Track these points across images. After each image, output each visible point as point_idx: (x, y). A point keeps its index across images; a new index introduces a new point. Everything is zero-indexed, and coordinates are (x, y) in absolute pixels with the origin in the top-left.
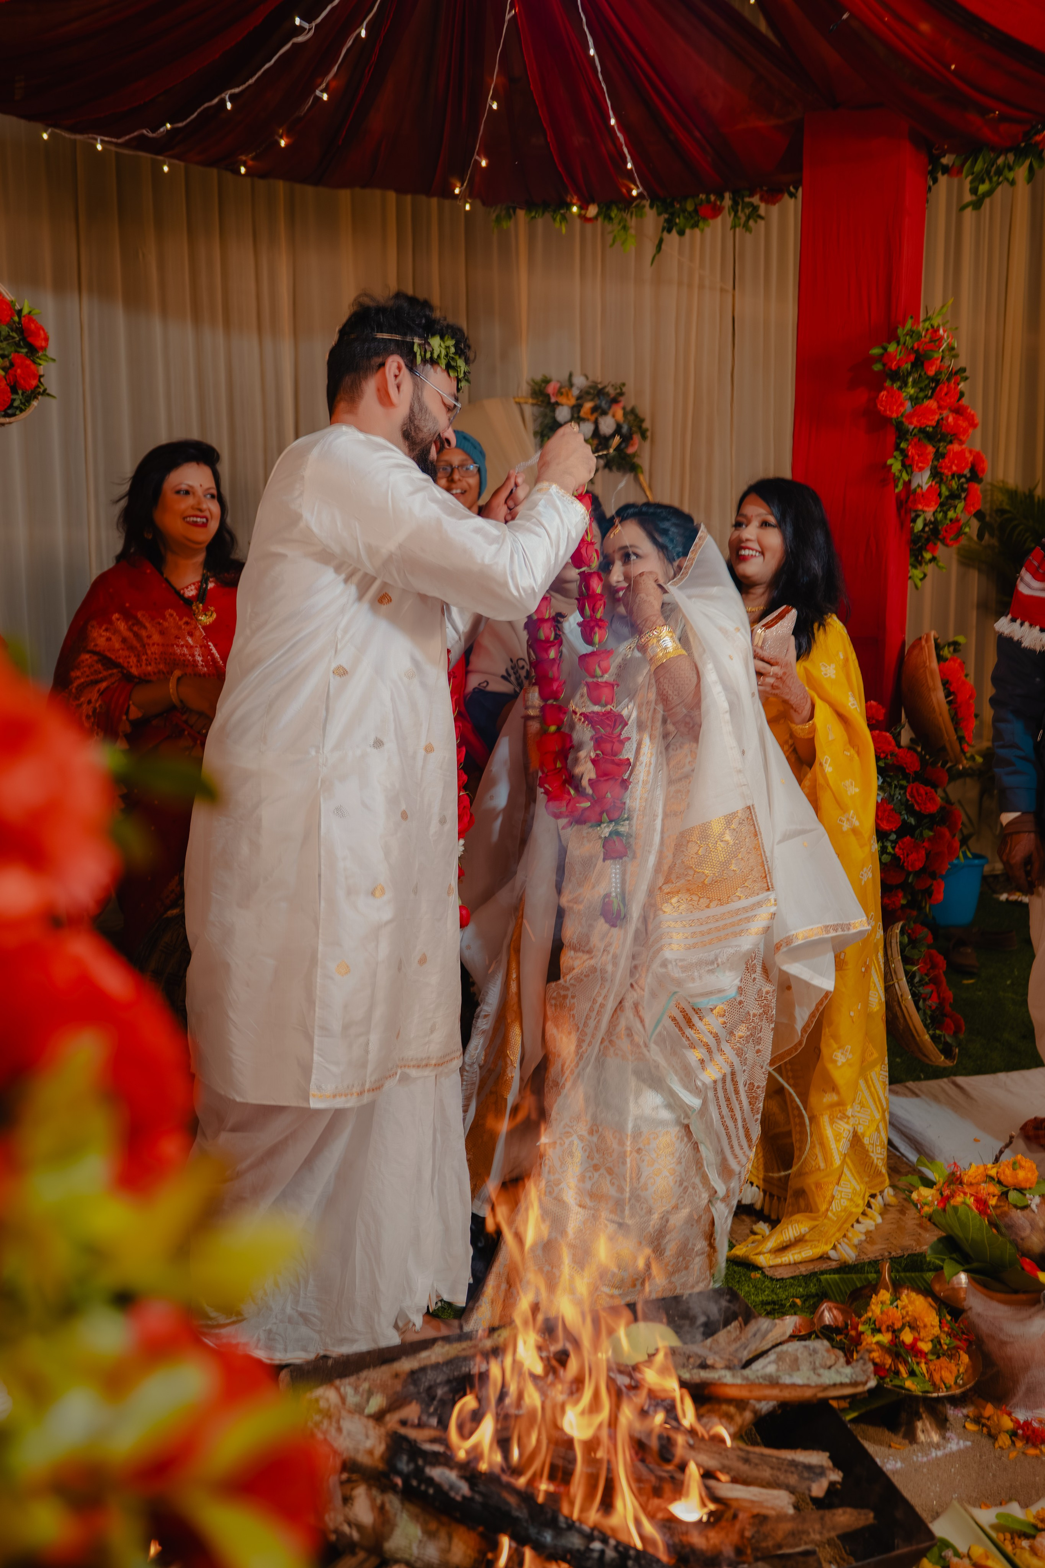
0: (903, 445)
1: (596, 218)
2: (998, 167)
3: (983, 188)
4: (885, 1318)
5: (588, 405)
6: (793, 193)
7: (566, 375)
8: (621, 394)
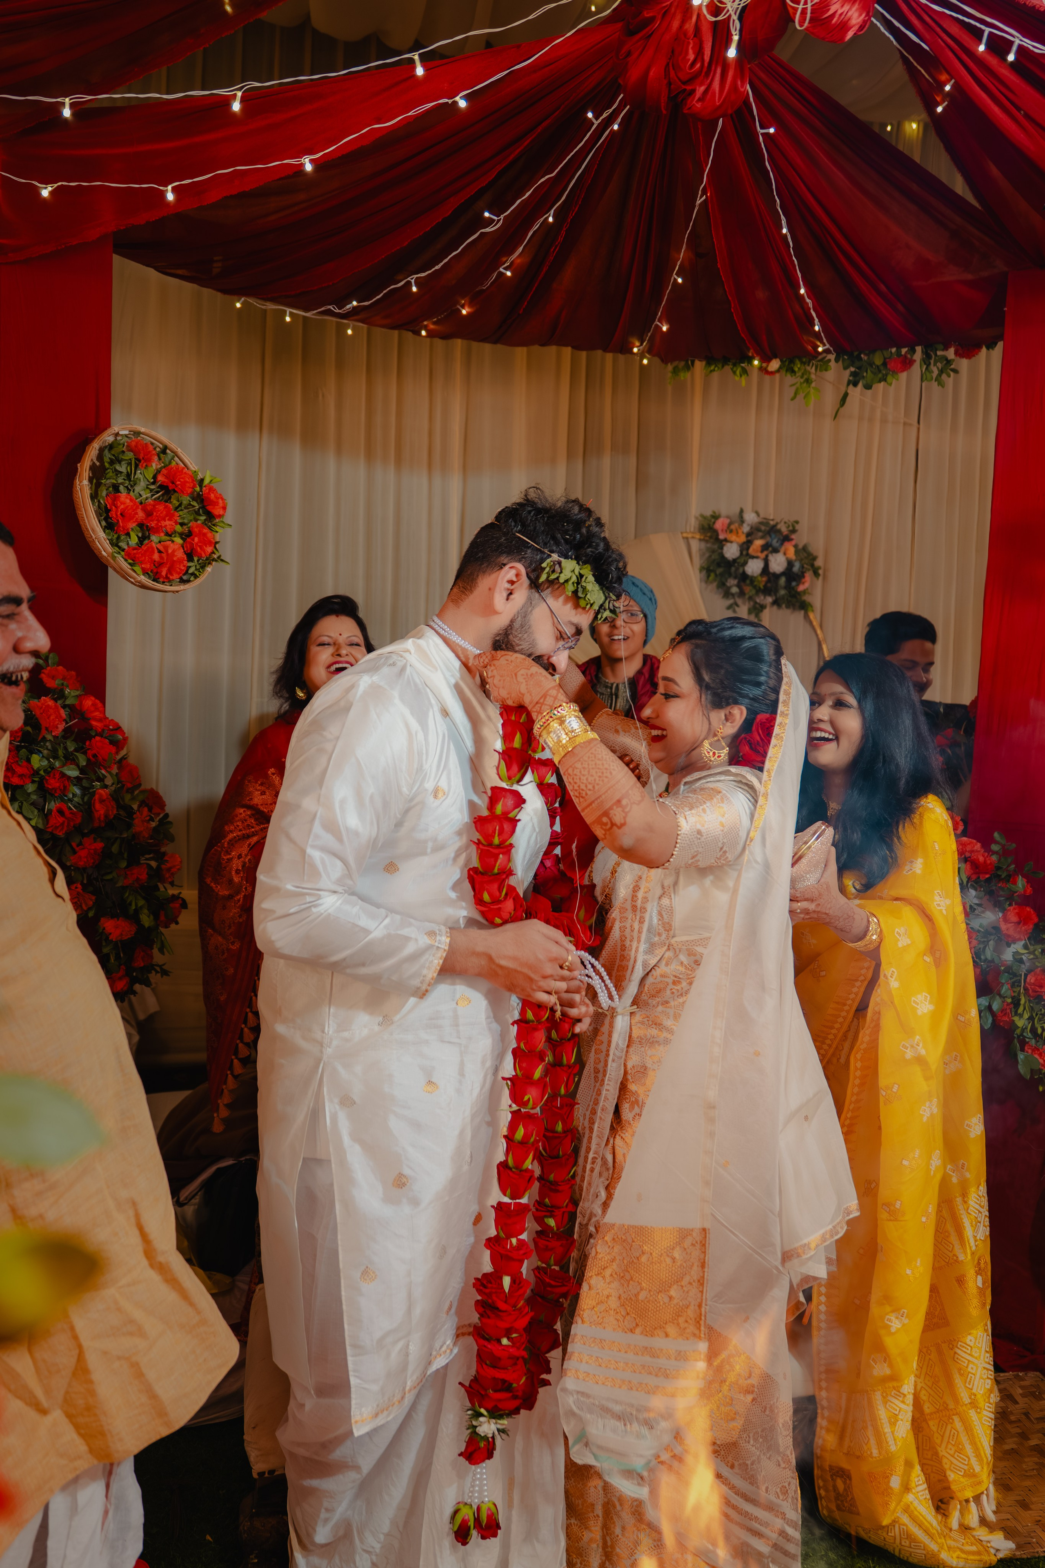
1: (778, 371)
5: (758, 543)
6: (991, 346)
7: (738, 511)
8: (794, 531)
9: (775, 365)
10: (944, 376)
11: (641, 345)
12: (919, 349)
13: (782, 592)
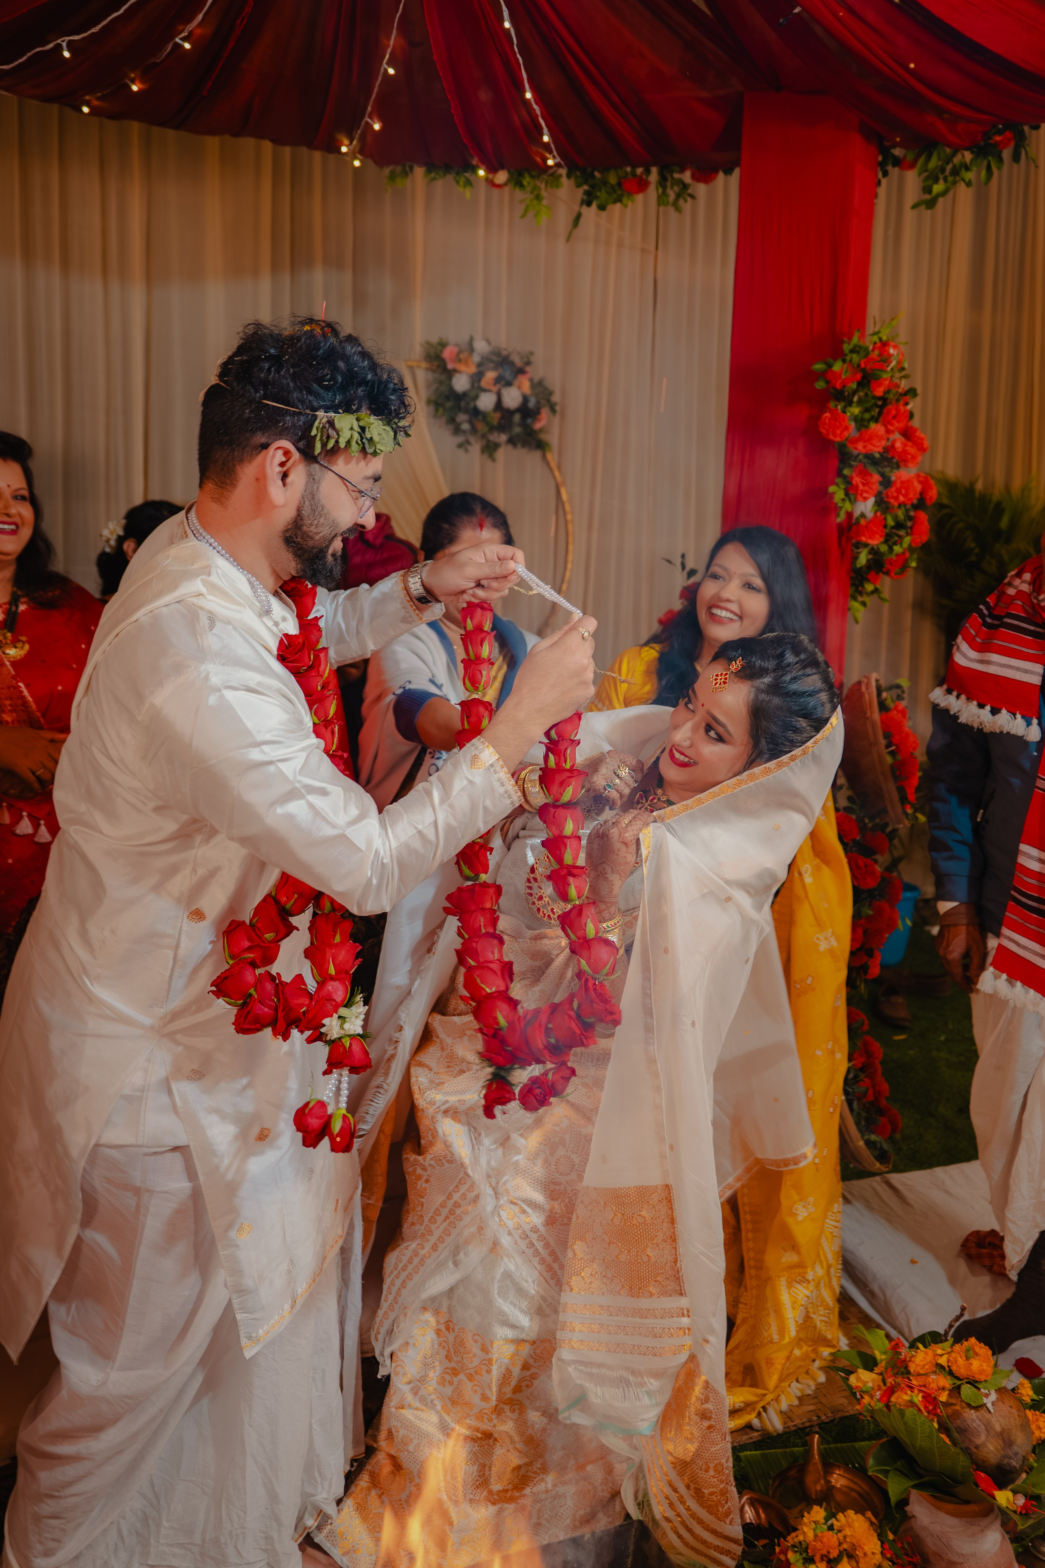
0: (846, 472)
1: (506, 184)
2: (955, 166)
3: (937, 188)
4: (819, 1545)
5: (491, 375)
6: (728, 171)
7: (466, 338)
8: (528, 363)
9: (502, 177)
10: (681, 201)
11: (351, 143)
12: (654, 170)
13: (517, 430)
